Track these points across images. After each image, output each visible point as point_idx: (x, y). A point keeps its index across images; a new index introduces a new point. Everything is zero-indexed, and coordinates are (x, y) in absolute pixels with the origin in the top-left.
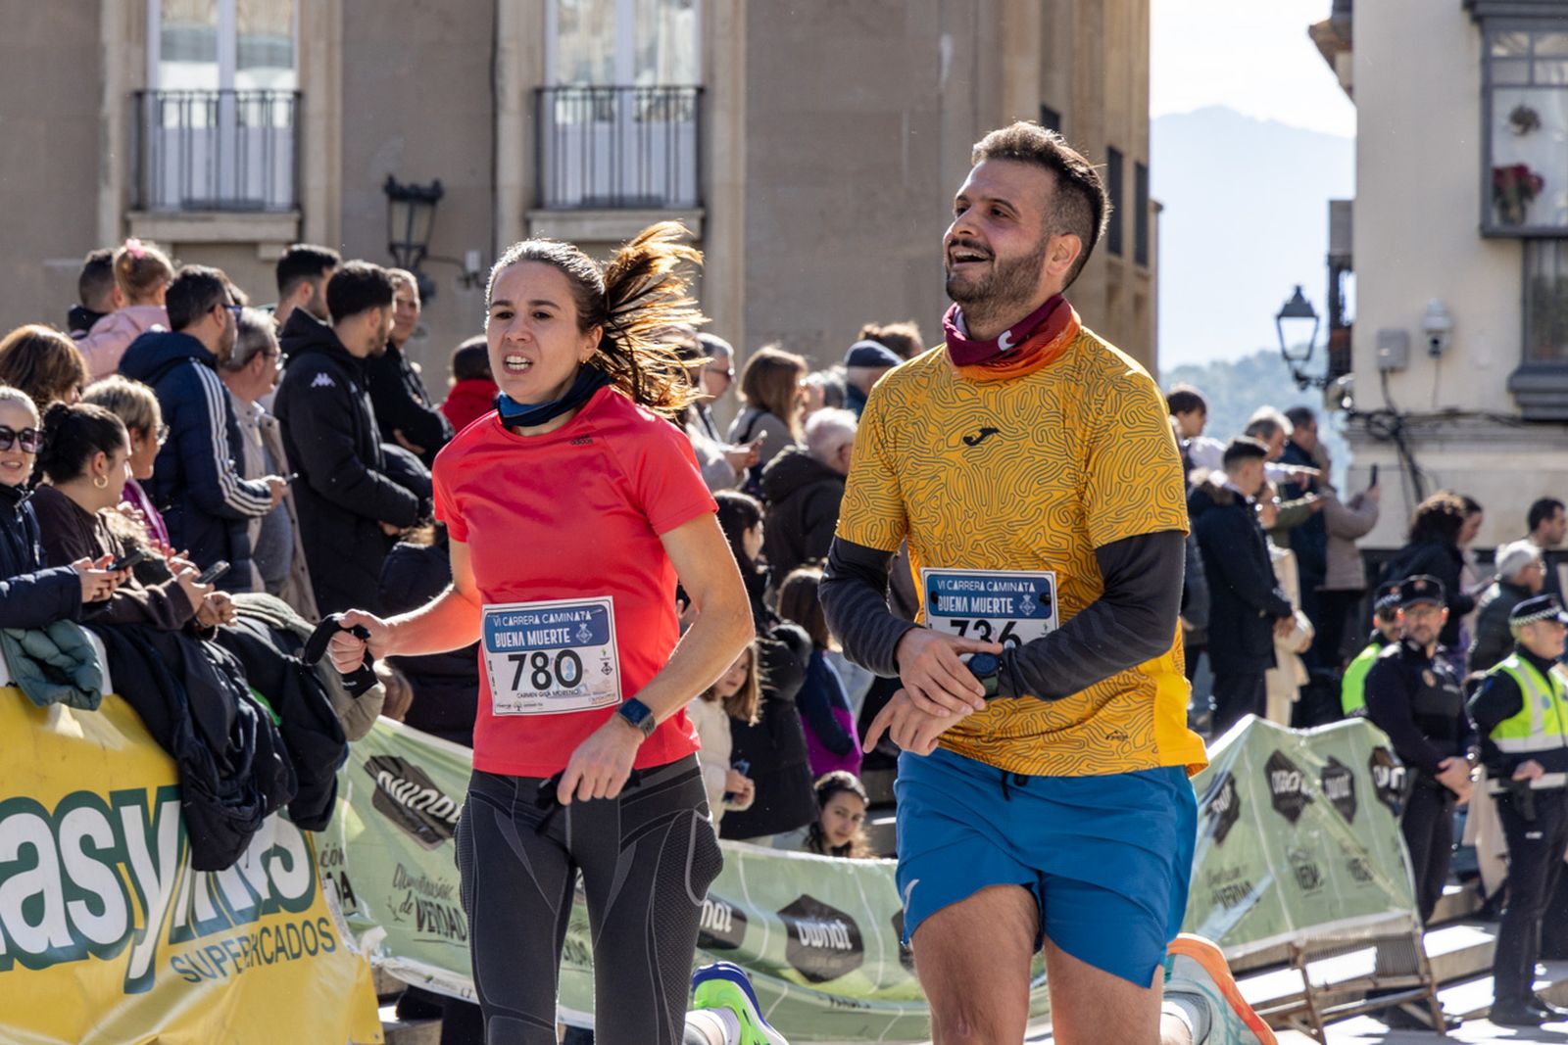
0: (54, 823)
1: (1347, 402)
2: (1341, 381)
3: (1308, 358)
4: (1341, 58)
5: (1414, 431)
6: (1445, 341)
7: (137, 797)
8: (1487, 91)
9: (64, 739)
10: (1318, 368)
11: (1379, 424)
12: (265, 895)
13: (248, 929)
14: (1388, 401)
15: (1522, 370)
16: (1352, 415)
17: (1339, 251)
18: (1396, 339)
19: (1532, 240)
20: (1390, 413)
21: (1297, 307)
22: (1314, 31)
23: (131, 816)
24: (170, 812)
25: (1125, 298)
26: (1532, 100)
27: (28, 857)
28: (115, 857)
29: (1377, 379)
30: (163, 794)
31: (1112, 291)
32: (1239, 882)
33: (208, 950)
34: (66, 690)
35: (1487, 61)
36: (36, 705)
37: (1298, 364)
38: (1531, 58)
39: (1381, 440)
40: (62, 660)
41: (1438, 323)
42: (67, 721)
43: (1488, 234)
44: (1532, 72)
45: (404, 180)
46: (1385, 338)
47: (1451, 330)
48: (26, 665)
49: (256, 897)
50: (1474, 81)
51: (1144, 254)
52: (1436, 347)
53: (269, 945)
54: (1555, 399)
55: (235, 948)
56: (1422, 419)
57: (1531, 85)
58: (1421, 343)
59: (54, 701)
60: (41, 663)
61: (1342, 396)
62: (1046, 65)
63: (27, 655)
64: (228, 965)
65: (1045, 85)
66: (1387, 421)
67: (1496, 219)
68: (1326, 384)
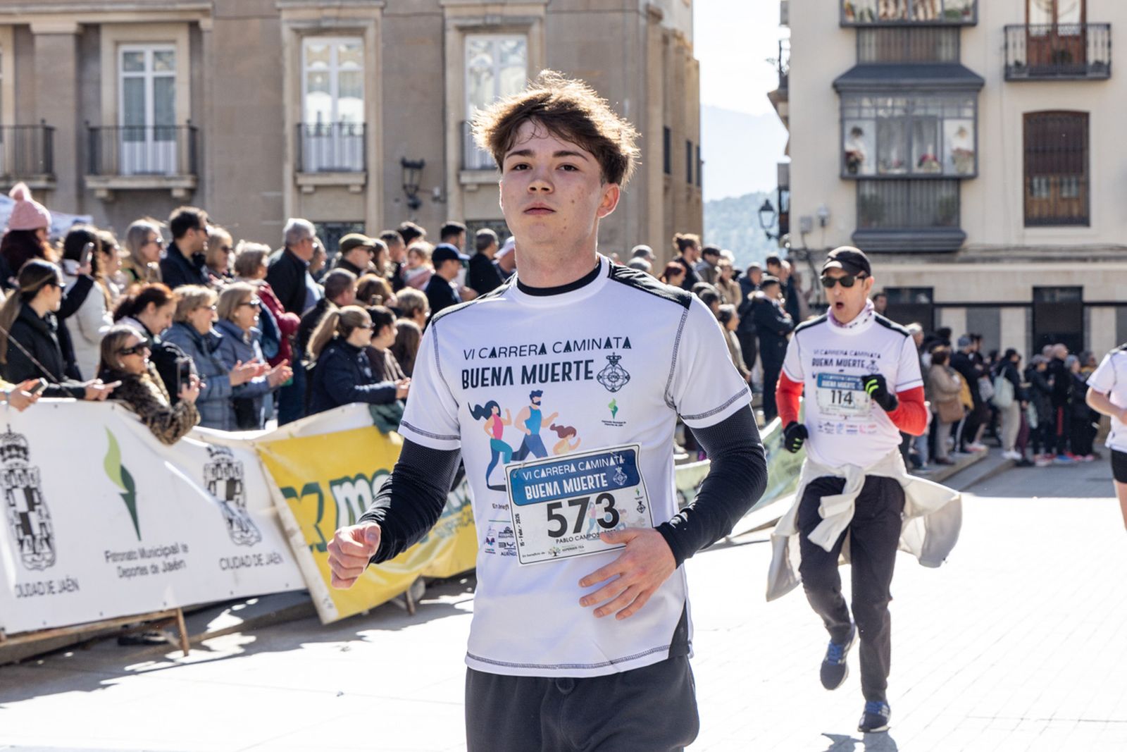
1: (788, 245)
2: (786, 237)
3: (771, 226)
4: (781, 105)
5: (815, 257)
6: (827, 221)
8: (842, 121)
10: (775, 230)
11: (801, 254)
12: (463, 499)
13: (459, 514)
14: (804, 243)
15: (858, 232)
16: (790, 250)
17: (782, 184)
18: (807, 221)
19: (860, 181)
20: (805, 249)
21: (767, 207)
22: (769, 95)
25: (693, 200)
26: (859, 124)
29: (799, 236)
31: (689, 198)
32: (796, 464)
33: (447, 524)
35: (842, 109)
36: (384, 433)
37: (768, 230)
38: (860, 108)
39: (801, 260)
40: (392, 416)
41: (824, 213)
43: (843, 178)
44: (860, 113)
45: (409, 159)
46: (803, 220)
47: (829, 216)
48: (380, 419)
49: (461, 501)
50: (837, 116)
51: (699, 183)
52: (823, 223)
53: (465, 519)
54: (870, 243)
55: (456, 522)
56: (817, 252)
57: (860, 118)
58: (817, 222)
59: (390, 430)
60: (385, 417)
61: (785, 243)
62: (665, 109)
63: (379, 413)
64: (454, 530)
65: (665, 118)
66: (805, 253)
67: (846, 172)
68: (779, 237)
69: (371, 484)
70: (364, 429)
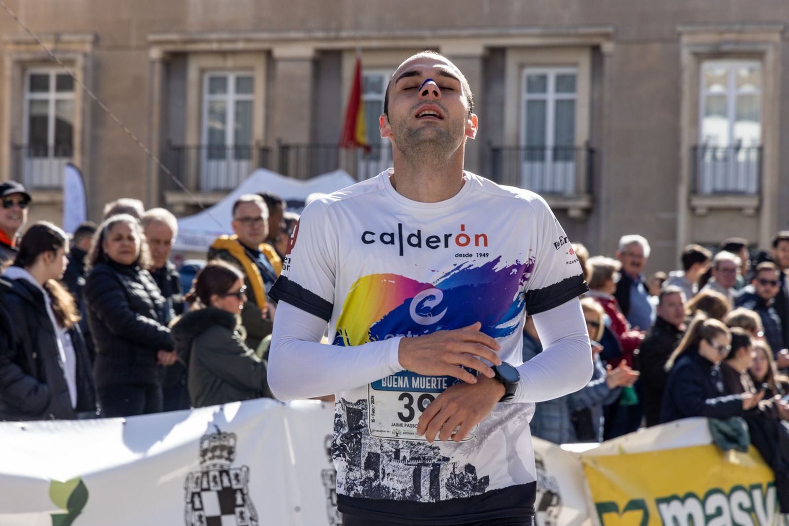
0: (728, 497)
7: (758, 486)
9: (733, 466)
23: (757, 494)
24: (772, 493)
27: (719, 512)
28: (751, 511)
30: (770, 485)
34: (735, 446)
36: (722, 452)
42: (733, 457)
48: (720, 436)
59: (729, 449)
60: (725, 434)
63: (719, 431)
69: (703, 503)
70: (703, 447)
